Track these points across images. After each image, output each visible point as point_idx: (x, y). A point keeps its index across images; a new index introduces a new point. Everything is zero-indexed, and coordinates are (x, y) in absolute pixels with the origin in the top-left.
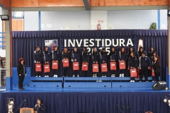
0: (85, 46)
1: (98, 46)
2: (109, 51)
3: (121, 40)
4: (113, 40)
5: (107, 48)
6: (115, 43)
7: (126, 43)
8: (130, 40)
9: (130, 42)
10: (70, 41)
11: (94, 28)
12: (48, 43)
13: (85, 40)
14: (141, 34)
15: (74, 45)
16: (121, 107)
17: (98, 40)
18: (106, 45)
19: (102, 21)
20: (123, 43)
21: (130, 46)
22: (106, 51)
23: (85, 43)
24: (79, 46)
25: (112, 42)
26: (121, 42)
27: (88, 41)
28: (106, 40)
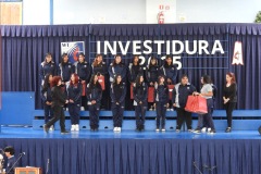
0: (135, 53)
1: (159, 53)
2: (180, 64)
3: (201, 42)
4: (187, 42)
5: (175, 58)
6: (191, 49)
7: (210, 49)
8: (217, 42)
9: (218, 47)
10: (107, 43)
11: (151, 20)
12: (68, 48)
13: (135, 43)
14: (238, 33)
15: (114, 52)
16: (201, 168)
17: (159, 43)
18: (174, 52)
19: (168, 8)
20: (205, 48)
21: (218, 53)
22: (175, 62)
23: (135, 47)
24: (124, 52)
25: (185, 46)
26: (201, 46)
27: (142, 45)
28: (174, 42)
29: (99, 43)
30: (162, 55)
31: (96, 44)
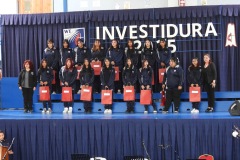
0: (131, 37)
1: (154, 36)
2: (174, 47)
3: (194, 25)
4: (181, 25)
5: (169, 41)
6: (185, 32)
7: (203, 31)
8: (210, 24)
9: (211, 29)
10: (105, 29)
12: (70, 34)
13: (131, 27)
14: (230, 14)
15: (112, 37)
17: (154, 27)
18: (169, 36)
20: (198, 31)
21: (211, 35)
22: (169, 45)
23: (132, 32)
24: (122, 37)
25: (179, 29)
26: (195, 29)
27: (138, 29)
28: (169, 26)
29: (98, 28)
30: (157, 39)
31: (95, 30)
